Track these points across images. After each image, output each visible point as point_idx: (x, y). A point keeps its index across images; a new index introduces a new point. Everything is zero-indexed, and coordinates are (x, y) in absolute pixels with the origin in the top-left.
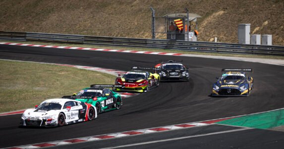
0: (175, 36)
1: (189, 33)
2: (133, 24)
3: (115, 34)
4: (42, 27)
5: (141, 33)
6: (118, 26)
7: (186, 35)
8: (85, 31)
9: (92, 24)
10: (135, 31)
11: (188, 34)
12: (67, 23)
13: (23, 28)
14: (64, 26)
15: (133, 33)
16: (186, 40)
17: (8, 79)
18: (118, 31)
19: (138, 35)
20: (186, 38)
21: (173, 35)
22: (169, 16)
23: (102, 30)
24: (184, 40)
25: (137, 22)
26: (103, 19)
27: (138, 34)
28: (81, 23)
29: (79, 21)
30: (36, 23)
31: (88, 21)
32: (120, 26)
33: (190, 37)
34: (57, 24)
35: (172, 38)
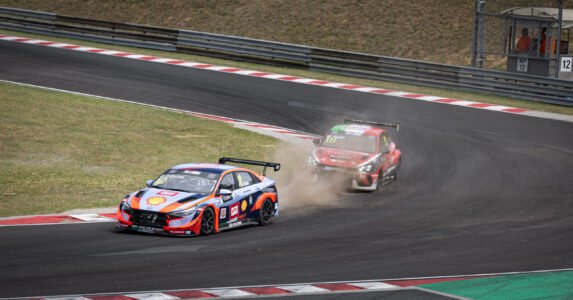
0: (526, 63)
1: (563, 59)
2: (448, 26)
3: (400, 49)
4: (231, 21)
5: (464, 51)
6: (412, 30)
7: (552, 63)
8: (333, 38)
9: (352, 20)
10: (450, 44)
11: (557, 61)
12: (294, 13)
13: (187, 19)
14: (285, 21)
15: (443, 50)
16: (552, 77)
17: (42, 142)
18: (410, 42)
19: (455, 55)
20: (552, 71)
21: (522, 60)
22: (515, 12)
23: (373, 37)
24: (547, 75)
25: (460, 21)
26: (381, 10)
27: (457, 51)
28: (325, 16)
29: (322, 10)
30: (222, 9)
31: (343, 11)
32: (416, 30)
33: (562, 69)
34: (270, 15)
35: (519, 69)
